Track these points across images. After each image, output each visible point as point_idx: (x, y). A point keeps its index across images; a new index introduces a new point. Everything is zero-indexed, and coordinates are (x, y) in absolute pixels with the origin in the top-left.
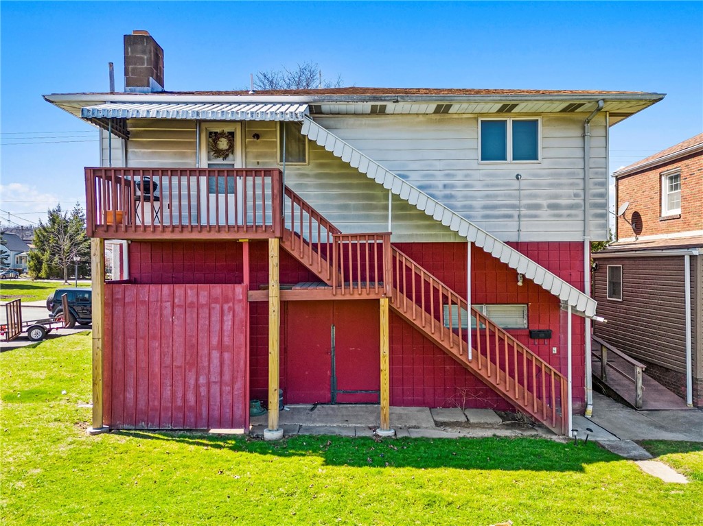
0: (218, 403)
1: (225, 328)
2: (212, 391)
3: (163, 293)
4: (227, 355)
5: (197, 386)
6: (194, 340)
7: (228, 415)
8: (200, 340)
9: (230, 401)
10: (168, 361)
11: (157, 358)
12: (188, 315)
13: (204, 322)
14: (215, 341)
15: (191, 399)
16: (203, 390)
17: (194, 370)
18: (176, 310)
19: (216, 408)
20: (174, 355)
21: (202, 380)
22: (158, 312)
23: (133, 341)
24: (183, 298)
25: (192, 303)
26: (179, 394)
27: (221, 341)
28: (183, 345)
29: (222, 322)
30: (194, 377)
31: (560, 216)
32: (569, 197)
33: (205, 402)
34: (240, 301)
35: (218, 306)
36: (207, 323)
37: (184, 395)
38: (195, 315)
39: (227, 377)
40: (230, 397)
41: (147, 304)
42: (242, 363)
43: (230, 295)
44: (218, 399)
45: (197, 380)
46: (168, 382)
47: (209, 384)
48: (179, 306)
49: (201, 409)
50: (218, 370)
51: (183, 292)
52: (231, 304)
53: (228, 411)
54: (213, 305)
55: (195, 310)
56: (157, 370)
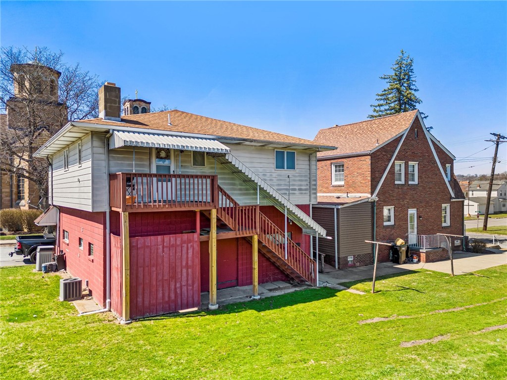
0: (186, 296)
1: (189, 256)
2: (183, 290)
3: (158, 240)
4: (190, 270)
5: (175, 289)
6: (174, 265)
7: (191, 301)
8: (177, 264)
9: (192, 294)
10: (160, 277)
11: (154, 276)
12: (171, 251)
13: (179, 254)
14: (184, 263)
15: (173, 296)
16: (178, 291)
17: (174, 281)
18: (165, 249)
19: (185, 298)
20: (164, 274)
21: (178, 285)
22: (156, 251)
23: (142, 268)
24: (168, 242)
25: (173, 245)
26: (167, 295)
27: (187, 263)
28: (168, 268)
29: (187, 253)
30: (174, 284)
31: (302, 193)
32: (305, 186)
33: (179, 297)
34: (196, 242)
35: (185, 245)
36: (180, 254)
37: (169, 295)
38: (174, 251)
39: (190, 282)
40: (191, 292)
41: (150, 247)
42: (197, 273)
43: (192, 239)
44: (186, 294)
45: (175, 285)
46: (161, 289)
47: (181, 287)
48: (167, 247)
49: (177, 301)
50: (186, 279)
51: (168, 240)
52: (192, 244)
53: (191, 299)
54: (183, 245)
55: (175, 248)
56: (154, 283)
